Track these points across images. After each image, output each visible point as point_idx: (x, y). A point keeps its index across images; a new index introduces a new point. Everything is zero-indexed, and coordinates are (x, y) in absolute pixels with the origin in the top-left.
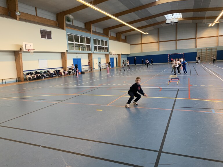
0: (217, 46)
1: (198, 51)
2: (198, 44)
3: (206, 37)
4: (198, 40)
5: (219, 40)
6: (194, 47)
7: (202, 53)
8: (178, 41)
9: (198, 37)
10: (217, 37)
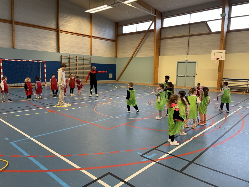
0: (90, 54)
2: (61, 43)
3: (75, 32)
4: (61, 34)
5: (93, 44)
6: (54, 50)
7: (69, 64)
8: (17, 27)
9: (61, 28)
10: (90, 38)
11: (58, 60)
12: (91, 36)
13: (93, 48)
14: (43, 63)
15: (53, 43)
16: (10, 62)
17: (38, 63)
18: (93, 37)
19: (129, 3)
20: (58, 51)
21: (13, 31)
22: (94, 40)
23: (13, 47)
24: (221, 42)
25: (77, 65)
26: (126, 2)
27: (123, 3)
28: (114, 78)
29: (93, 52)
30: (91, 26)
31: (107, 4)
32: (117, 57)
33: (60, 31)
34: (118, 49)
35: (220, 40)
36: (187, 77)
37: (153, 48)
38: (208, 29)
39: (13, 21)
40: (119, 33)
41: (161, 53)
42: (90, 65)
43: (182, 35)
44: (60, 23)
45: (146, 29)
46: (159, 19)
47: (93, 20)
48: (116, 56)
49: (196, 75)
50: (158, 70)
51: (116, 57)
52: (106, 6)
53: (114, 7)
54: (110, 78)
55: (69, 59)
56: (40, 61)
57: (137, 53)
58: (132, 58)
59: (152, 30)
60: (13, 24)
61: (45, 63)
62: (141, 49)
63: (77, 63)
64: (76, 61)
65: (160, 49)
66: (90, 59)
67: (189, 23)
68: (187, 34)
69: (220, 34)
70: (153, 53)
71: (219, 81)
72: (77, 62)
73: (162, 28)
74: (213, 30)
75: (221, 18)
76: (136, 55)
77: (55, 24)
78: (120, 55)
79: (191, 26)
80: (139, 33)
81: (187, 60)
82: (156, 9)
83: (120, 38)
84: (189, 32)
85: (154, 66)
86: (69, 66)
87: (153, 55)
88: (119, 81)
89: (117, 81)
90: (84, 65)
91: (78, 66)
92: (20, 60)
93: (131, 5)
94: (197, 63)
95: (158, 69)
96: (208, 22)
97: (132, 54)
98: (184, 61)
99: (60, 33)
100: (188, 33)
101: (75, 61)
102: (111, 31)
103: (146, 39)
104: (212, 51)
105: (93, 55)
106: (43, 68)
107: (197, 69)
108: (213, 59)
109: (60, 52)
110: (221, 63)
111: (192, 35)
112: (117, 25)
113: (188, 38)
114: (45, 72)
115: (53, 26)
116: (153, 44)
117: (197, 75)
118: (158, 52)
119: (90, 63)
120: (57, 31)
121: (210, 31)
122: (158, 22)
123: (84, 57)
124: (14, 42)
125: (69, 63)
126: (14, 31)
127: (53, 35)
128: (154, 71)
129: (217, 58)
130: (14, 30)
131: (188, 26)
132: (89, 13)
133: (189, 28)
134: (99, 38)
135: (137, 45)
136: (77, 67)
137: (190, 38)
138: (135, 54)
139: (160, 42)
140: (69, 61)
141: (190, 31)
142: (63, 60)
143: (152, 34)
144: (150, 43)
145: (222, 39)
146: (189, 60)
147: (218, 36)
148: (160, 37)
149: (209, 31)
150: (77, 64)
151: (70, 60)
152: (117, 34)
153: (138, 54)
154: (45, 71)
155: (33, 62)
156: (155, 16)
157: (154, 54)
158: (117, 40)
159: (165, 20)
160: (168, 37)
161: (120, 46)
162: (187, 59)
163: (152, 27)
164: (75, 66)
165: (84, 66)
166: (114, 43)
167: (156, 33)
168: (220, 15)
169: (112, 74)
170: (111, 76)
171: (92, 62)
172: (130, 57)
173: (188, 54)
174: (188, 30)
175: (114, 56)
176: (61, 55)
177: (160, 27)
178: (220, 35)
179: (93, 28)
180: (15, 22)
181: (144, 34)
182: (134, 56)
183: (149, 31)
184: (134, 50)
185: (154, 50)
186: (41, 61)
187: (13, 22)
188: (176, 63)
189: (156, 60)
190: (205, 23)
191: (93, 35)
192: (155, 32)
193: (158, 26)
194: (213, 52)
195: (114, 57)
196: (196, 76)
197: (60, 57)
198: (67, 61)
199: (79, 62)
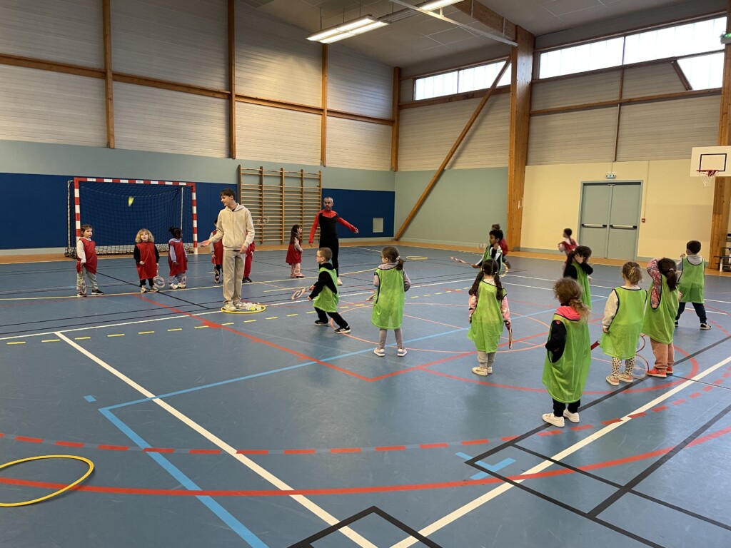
0: (318, 163)
1: (245, 182)
2: (238, 132)
3: (277, 100)
4: (239, 107)
5: (329, 132)
6: (219, 152)
7: (261, 191)
8: (119, 89)
9: (239, 89)
10: (320, 116)
11: (231, 180)
12: (322, 110)
13: (328, 144)
14: (189, 188)
15: (217, 132)
16: (99, 185)
17: (176, 187)
18: (328, 111)
19: (437, 11)
20: (231, 153)
21: (108, 99)
22: (330, 120)
23: (108, 145)
24: (721, 121)
25: (284, 194)
26: (427, 9)
27: (418, 10)
28: (388, 231)
29: (327, 156)
30: (323, 80)
31: (371, 15)
32: (396, 170)
33: (237, 96)
34: (400, 148)
35: (719, 114)
36: (611, 229)
37: (508, 142)
38: (680, 83)
39: (108, 71)
40: (406, 99)
41: (532, 156)
42: (319, 193)
43: (597, 102)
44: (238, 74)
45: (487, 85)
46: (528, 54)
47: (330, 64)
48: (394, 165)
49: (641, 223)
50: (521, 209)
51: (394, 170)
52: (367, 21)
53: (390, 22)
54: (375, 231)
55: (261, 176)
56: (180, 184)
57: (458, 157)
58: (442, 171)
59: (506, 89)
60: (110, 80)
61: (194, 189)
62: (470, 146)
63: (282, 188)
64: (279, 183)
65: (527, 143)
66: (320, 176)
67: (621, 64)
68: (615, 97)
69: (720, 96)
70: (508, 157)
71: (716, 241)
72: (282, 185)
73: (536, 82)
74: (696, 86)
75: (723, 47)
76: (454, 162)
77: (223, 76)
78: (407, 164)
79: (627, 72)
80: (464, 99)
81: (614, 177)
82: (517, 26)
83: (408, 115)
84: (621, 92)
85: (510, 195)
86: (261, 195)
87: (508, 162)
88: (403, 239)
89: (397, 240)
90: (301, 193)
91: (284, 198)
92: (127, 181)
93: (440, 16)
94: (644, 185)
95: (521, 205)
96: (679, 62)
97: (441, 160)
98: (603, 180)
99: (237, 103)
100: (618, 95)
101: (278, 181)
102: (381, 95)
103: (485, 115)
104: (693, 148)
105: (327, 165)
106: (189, 203)
107: (645, 204)
108: (698, 174)
109: (237, 157)
110: (721, 186)
111: (630, 102)
112: (400, 76)
113: (616, 109)
114: (193, 214)
115: (219, 84)
116: (508, 128)
117: (644, 222)
118: (523, 152)
119: (319, 187)
120: (229, 96)
121: (688, 86)
122: (525, 64)
123: (302, 171)
124: (111, 129)
125: (261, 187)
126: (111, 99)
127: (216, 108)
128: (510, 209)
129: (710, 172)
130: (110, 96)
131: (618, 74)
132: (317, 43)
133: (620, 78)
134: (345, 116)
135: (458, 135)
136: (281, 200)
137: (622, 111)
138: (451, 160)
139: (529, 123)
140: (261, 183)
141: (624, 90)
142: (242, 179)
143: (503, 99)
144: (499, 125)
145: (727, 113)
146: (619, 179)
147: (714, 104)
148: (530, 108)
149: (683, 87)
150: (281, 192)
151: (265, 180)
152: (399, 102)
153: (460, 160)
154: (195, 211)
155: (162, 186)
156: (516, 44)
157: (511, 158)
158: (398, 120)
159: (546, 58)
160: (554, 107)
161: (408, 136)
162: (614, 173)
163: (506, 80)
164: (276, 196)
165: (302, 197)
166: (390, 128)
167: (518, 97)
168: (720, 39)
169: (381, 220)
170: (378, 225)
171: (324, 186)
172: (437, 168)
173: (615, 160)
174: (617, 85)
175: (390, 167)
176: (239, 167)
177: (529, 79)
178: (717, 99)
179: (330, 86)
180: (114, 74)
181: (479, 101)
182: (448, 165)
183: (495, 92)
184: (450, 148)
185: (511, 147)
186: (185, 184)
187: (109, 75)
188: (580, 186)
189: (515, 177)
190: (672, 62)
191: (330, 106)
192: (514, 94)
193: (524, 77)
194: (697, 151)
195: (388, 169)
196: (642, 226)
197: (234, 172)
198: (254, 182)
199: (288, 184)
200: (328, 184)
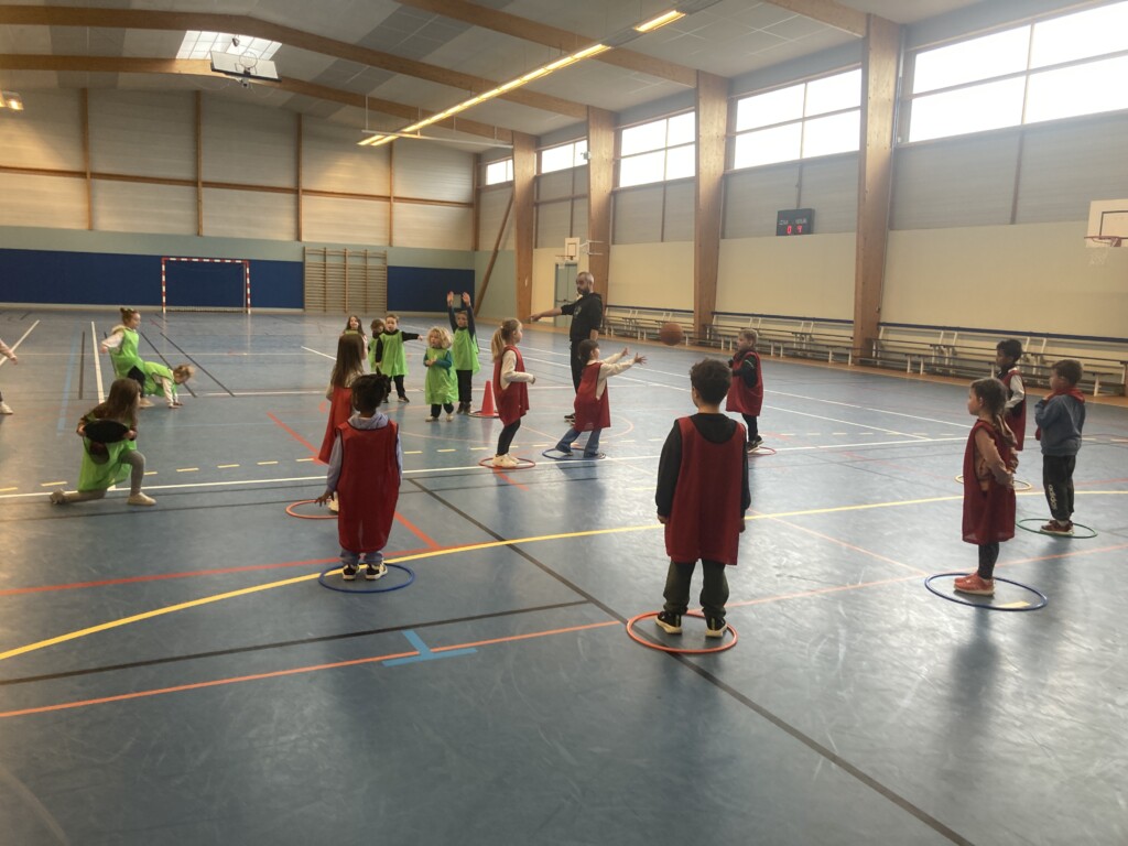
0: (385, 243)
1: (310, 260)
2: (305, 219)
3: (342, 191)
4: (307, 199)
5: (397, 216)
6: (288, 236)
7: (325, 268)
8: (207, 192)
9: (305, 185)
10: (388, 203)
11: (297, 258)
12: (389, 198)
13: (396, 227)
14: (244, 264)
15: (287, 221)
17: (233, 264)
18: (395, 198)
20: (298, 237)
21: (198, 200)
22: (398, 206)
23: (198, 234)
25: (347, 270)
29: (394, 237)
32: (477, 250)
33: (304, 191)
34: (480, 229)
39: (199, 180)
40: (481, 183)
42: (385, 270)
44: (305, 174)
46: (528, 153)
47: (395, 158)
50: (529, 286)
55: (325, 255)
56: (237, 261)
58: (496, 252)
60: (200, 187)
61: (248, 264)
63: (345, 265)
64: (343, 261)
66: (386, 255)
67: (572, 166)
68: (570, 194)
70: (514, 241)
72: (345, 262)
73: (539, 176)
82: (512, 131)
84: (573, 189)
85: (517, 275)
86: (325, 271)
87: (514, 245)
90: (366, 270)
92: (197, 260)
95: (529, 283)
99: (303, 196)
101: (342, 259)
102: (465, 179)
105: (393, 245)
106: (244, 276)
109: (304, 240)
112: (478, 162)
113: (569, 203)
114: (247, 284)
115: (287, 183)
118: (529, 237)
119: (385, 264)
120: (297, 192)
122: (525, 161)
123: (366, 250)
124: (200, 222)
125: (325, 265)
126: (200, 200)
127: (286, 201)
128: (518, 287)
130: (200, 198)
131: (571, 174)
133: (572, 178)
134: (414, 202)
136: (344, 275)
137: (574, 205)
140: (325, 261)
142: (307, 258)
148: (537, 199)
151: (328, 259)
152: (477, 185)
154: (248, 282)
155: (223, 263)
156: (511, 147)
157: (517, 243)
158: (478, 204)
159: (546, 155)
161: (483, 218)
165: (367, 273)
166: (471, 210)
167: (517, 190)
171: (390, 264)
176: (305, 247)
177: (532, 174)
179: (398, 176)
180: (203, 183)
182: (499, 247)
187: (200, 184)
188: (554, 267)
189: (522, 258)
191: (398, 193)
193: (526, 173)
194: (568, 241)
195: (470, 249)
197: (300, 252)
198: (318, 260)
199: (351, 262)
200: (395, 261)
